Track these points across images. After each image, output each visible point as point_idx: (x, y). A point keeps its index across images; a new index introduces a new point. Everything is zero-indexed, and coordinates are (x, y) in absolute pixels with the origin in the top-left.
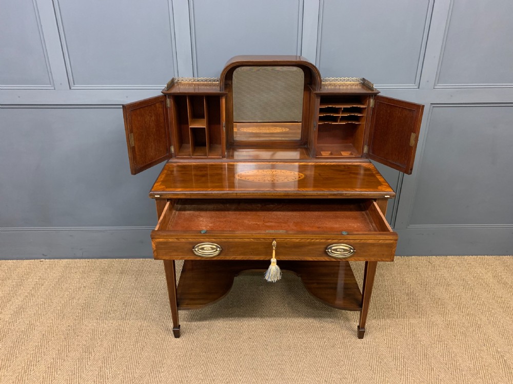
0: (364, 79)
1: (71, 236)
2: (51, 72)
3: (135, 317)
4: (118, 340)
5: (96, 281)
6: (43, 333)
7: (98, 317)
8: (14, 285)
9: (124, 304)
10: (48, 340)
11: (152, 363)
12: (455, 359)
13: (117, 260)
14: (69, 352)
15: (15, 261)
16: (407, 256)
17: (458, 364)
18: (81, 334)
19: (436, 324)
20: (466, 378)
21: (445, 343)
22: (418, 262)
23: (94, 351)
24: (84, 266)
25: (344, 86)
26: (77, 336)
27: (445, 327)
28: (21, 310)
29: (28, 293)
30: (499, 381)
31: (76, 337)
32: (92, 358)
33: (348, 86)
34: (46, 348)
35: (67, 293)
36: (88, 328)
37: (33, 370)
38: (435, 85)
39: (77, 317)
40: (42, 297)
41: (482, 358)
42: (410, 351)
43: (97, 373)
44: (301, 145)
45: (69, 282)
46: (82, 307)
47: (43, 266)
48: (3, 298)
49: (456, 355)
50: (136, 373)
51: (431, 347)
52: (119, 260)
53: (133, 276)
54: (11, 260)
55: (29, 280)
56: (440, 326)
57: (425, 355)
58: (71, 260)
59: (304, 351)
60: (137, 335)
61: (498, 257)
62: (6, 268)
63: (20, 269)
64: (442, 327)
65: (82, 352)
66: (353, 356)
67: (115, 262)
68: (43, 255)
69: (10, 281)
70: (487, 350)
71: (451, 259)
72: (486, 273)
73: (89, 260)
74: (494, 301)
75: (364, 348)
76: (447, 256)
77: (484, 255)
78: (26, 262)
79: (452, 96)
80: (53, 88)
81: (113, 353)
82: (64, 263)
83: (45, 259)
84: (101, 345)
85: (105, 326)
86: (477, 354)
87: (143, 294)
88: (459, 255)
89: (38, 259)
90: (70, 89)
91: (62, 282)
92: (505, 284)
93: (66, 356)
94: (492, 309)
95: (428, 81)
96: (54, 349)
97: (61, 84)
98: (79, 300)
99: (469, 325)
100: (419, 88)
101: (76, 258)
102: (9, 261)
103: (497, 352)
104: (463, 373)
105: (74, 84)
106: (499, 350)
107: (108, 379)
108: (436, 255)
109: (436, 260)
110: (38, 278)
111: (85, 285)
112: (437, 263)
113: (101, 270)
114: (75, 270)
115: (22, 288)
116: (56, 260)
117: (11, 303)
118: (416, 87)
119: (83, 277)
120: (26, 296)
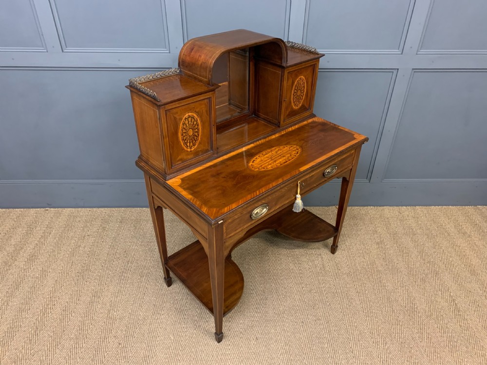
1: (72, 188)
2: (42, 35)
3: (136, 264)
4: (122, 285)
5: (98, 229)
6: (56, 278)
7: (103, 265)
8: (24, 233)
9: (125, 252)
10: (61, 286)
11: (153, 307)
12: (414, 303)
13: (116, 209)
14: (80, 296)
15: (22, 210)
16: (380, 206)
17: (416, 306)
18: (89, 280)
19: (400, 271)
20: (421, 319)
21: (407, 288)
22: (389, 212)
23: (102, 296)
24: (86, 215)
27: (408, 273)
28: (32, 258)
29: (38, 241)
30: (449, 322)
31: (86, 283)
32: (101, 302)
34: (60, 293)
35: (73, 241)
36: (95, 275)
37: (51, 312)
38: (417, 51)
39: (84, 264)
40: (51, 245)
41: (437, 301)
42: (375, 295)
43: (106, 315)
45: (74, 231)
46: (88, 254)
47: (49, 214)
48: (16, 246)
49: (414, 299)
50: (140, 315)
51: (394, 292)
52: (118, 209)
53: (132, 225)
54: (18, 208)
55: (37, 229)
56: (404, 273)
57: (388, 298)
58: (73, 209)
59: (285, 296)
60: (138, 281)
61: (461, 208)
62: (15, 217)
63: (28, 217)
64: (405, 274)
66: (327, 300)
68: (48, 204)
69: (21, 229)
70: (442, 294)
71: (419, 209)
72: (449, 223)
73: (90, 209)
74: (452, 250)
75: (336, 293)
76: (415, 206)
78: (32, 211)
79: (433, 62)
80: (45, 51)
82: (68, 212)
83: (50, 208)
84: (108, 290)
85: (110, 273)
86: (433, 298)
87: (142, 242)
88: (426, 206)
89: (43, 208)
90: (63, 51)
91: (68, 230)
92: (465, 233)
93: (78, 300)
94: (450, 257)
95: (411, 47)
96: (67, 293)
97: (53, 47)
98: (84, 247)
99: (429, 272)
100: (402, 54)
101: (78, 207)
102: (17, 209)
103: (451, 296)
105: (66, 47)
106: (452, 294)
107: (116, 320)
108: (406, 206)
109: (406, 211)
110: (45, 226)
111: (89, 233)
112: (407, 213)
113: (102, 219)
114: (79, 219)
115: (32, 236)
116: (60, 209)
117: (23, 250)
118: (400, 53)
119: (86, 226)
120: (36, 244)
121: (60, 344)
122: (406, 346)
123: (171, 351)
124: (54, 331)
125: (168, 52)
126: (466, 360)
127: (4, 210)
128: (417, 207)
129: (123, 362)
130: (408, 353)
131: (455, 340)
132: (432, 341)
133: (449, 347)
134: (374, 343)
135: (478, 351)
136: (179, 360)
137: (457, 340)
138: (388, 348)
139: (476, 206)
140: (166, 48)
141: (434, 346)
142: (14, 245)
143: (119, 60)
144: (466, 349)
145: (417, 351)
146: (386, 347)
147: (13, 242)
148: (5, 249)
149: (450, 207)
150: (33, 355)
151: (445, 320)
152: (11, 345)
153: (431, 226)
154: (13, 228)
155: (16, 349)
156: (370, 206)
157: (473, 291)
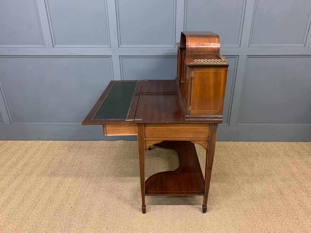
1: (53, 128)
2: (43, 38)
3: (86, 169)
4: (77, 178)
5: (66, 151)
6: (38, 174)
7: (67, 168)
8: (23, 153)
9: (80, 162)
11: (94, 189)
15: (23, 141)
16: (237, 141)
17: (255, 192)
18: (58, 175)
19: (247, 174)
20: (259, 199)
22: (243, 145)
23: (64, 183)
24: (60, 144)
27: (252, 176)
28: (26, 164)
29: (30, 156)
30: (276, 201)
31: (55, 177)
34: (40, 181)
35: (51, 157)
36: (61, 173)
37: (33, 191)
38: (249, 45)
39: (56, 168)
40: (38, 158)
41: (269, 190)
42: (231, 186)
43: (65, 193)
45: (52, 151)
46: (58, 163)
47: (39, 144)
49: (255, 188)
50: (85, 193)
51: (242, 185)
52: (79, 141)
53: (86, 149)
55: (31, 150)
57: (239, 188)
58: (53, 141)
60: (86, 176)
61: (288, 143)
62: (19, 145)
63: (26, 145)
64: (250, 176)
67: (77, 143)
68: (39, 138)
69: (21, 151)
72: (280, 151)
73: (62, 141)
74: (281, 164)
76: (259, 142)
77: (280, 141)
78: (29, 142)
80: (44, 47)
82: (49, 142)
83: (39, 140)
84: (68, 181)
85: (70, 172)
86: (267, 188)
87: (91, 158)
88: (266, 141)
89: (35, 140)
90: (53, 47)
91: (48, 151)
92: (289, 156)
93: (50, 185)
94: (279, 167)
95: (245, 43)
96: (44, 182)
97: (49, 45)
98: (57, 160)
99: (265, 175)
100: (240, 47)
101: (56, 140)
102: (20, 141)
103: (278, 187)
104: (258, 197)
105: (55, 45)
106: (279, 187)
107: (71, 196)
108: (253, 141)
109: (253, 144)
110: (36, 149)
111: (60, 153)
112: (253, 145)
114: (55, 146)
115: (27, 154)
116: (45, 141)
117: (21, 161)
119: (59, 150)
120: (29, 158)
121: (36, 206)
122: (248, 212)
123: (102, 212)
124: (33, 200)
125: (109, 47)
126: (286, 221)
127: (13, 141)
128: (260, 142)
129: (72, 216)
130: (249, 216)
131: (280, 210)
132: (265, 210)
133: (275, 214)
134: (227, 210)
135: (294, 217)
136: (106, 217)
137: (281, 210)
138: (236, 213)
139: (298, 142)
140: (108, 45)
141: (266, 213)
142: (17, 158)
143: (83, 52)
144: (286, 215)
145: (254, 215)
146: (235, 213)
147: (16, 156)
148: (11, 160)
150: (20, 212)
151: (274, 200)
152: (7, 206)
153: (268, 152)
154: (17, 150)
155: (10, 209)
156: (231, 141)
157: (292, 185)
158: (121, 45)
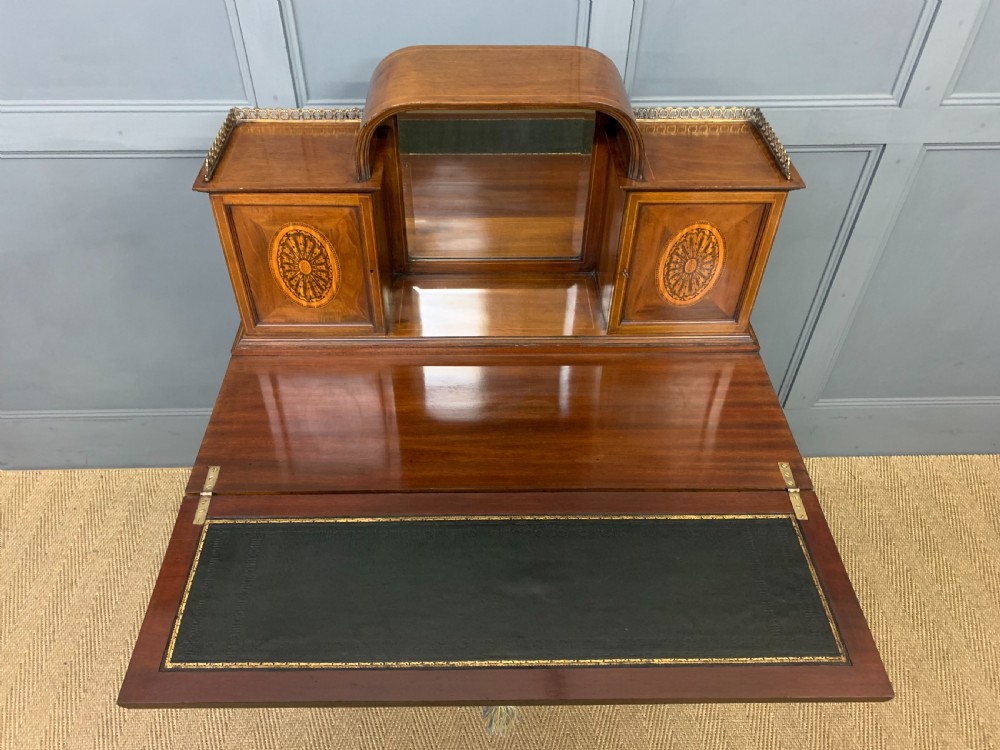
0: (758, 112)
5: (120, 533)
10: (22, 704)
13: (165, 470)
14: (68, 735)
18: (93, 684)
22: (827, 473)
23: (122, 734)
24: (92, 490)
25: (703, 129)
26: (85, 691)
31: (83, 695)
33: (714, 129)
34: (20, 726)
35: (57, 569)
38: (944, 98)
39: (82, 637)
44: (581, 270)
45: (62, 536)
46: (92, 608)
49: (890, 737)
58: (62, 473)
65: (96, 735)
71: (899, 465)
72: (972, 506)
73: (102, 472)
74: (982, 586)
76: (890, 455)
79: (983, 125)
81: (163, 739)
82: (48, 481)
83: (5, 469)
86: (935, 733)
91: (47, 536)
95: (928, 88)
96: (36, 727)
98: (84, 587)
99: (925, 654)
100: (900, 105)
101: (74, 467)
103: (978, 725)
106: (981, 720)
108: (868, 455)
109: (867, 468)
111: (97, 544)
112: (868, 475)
113: (131, 503)
114: (73, 502)
116: (30, 472)
118: (894, 102)
119: (90, 523)
140: (246, 99)
143: (120, 133)
149: (977, 457)
153: (928, 514)
158: (308, 98)
